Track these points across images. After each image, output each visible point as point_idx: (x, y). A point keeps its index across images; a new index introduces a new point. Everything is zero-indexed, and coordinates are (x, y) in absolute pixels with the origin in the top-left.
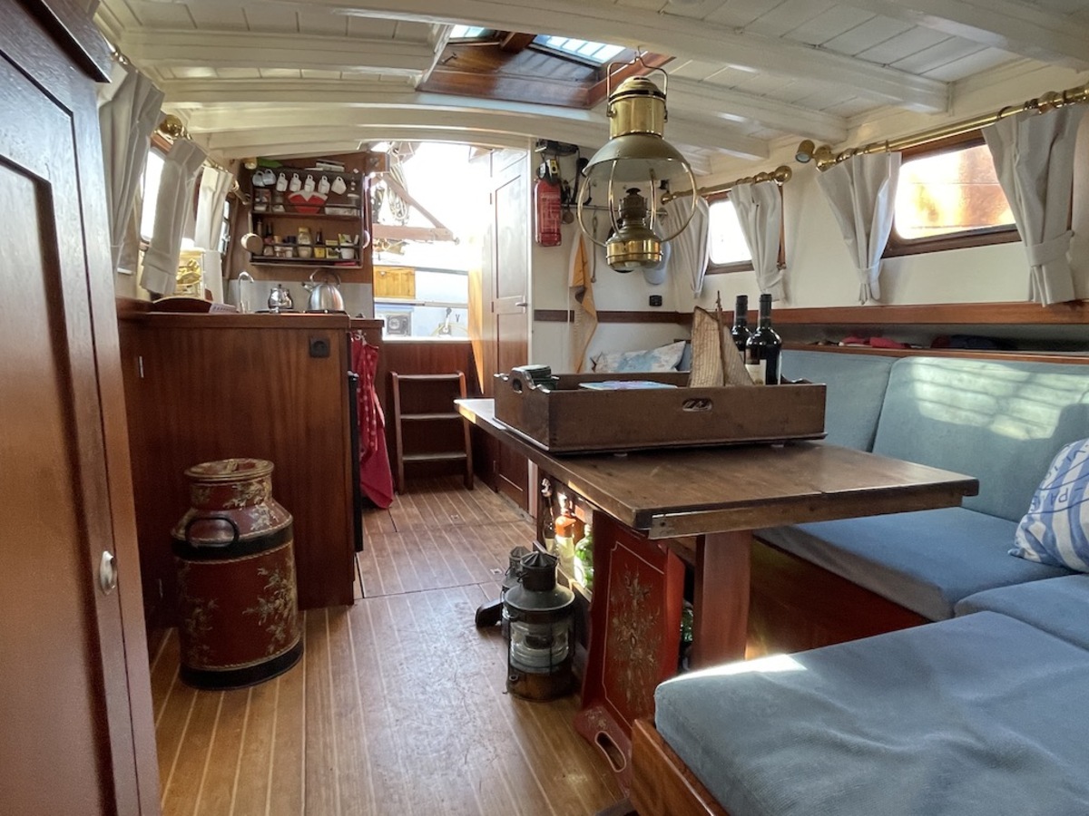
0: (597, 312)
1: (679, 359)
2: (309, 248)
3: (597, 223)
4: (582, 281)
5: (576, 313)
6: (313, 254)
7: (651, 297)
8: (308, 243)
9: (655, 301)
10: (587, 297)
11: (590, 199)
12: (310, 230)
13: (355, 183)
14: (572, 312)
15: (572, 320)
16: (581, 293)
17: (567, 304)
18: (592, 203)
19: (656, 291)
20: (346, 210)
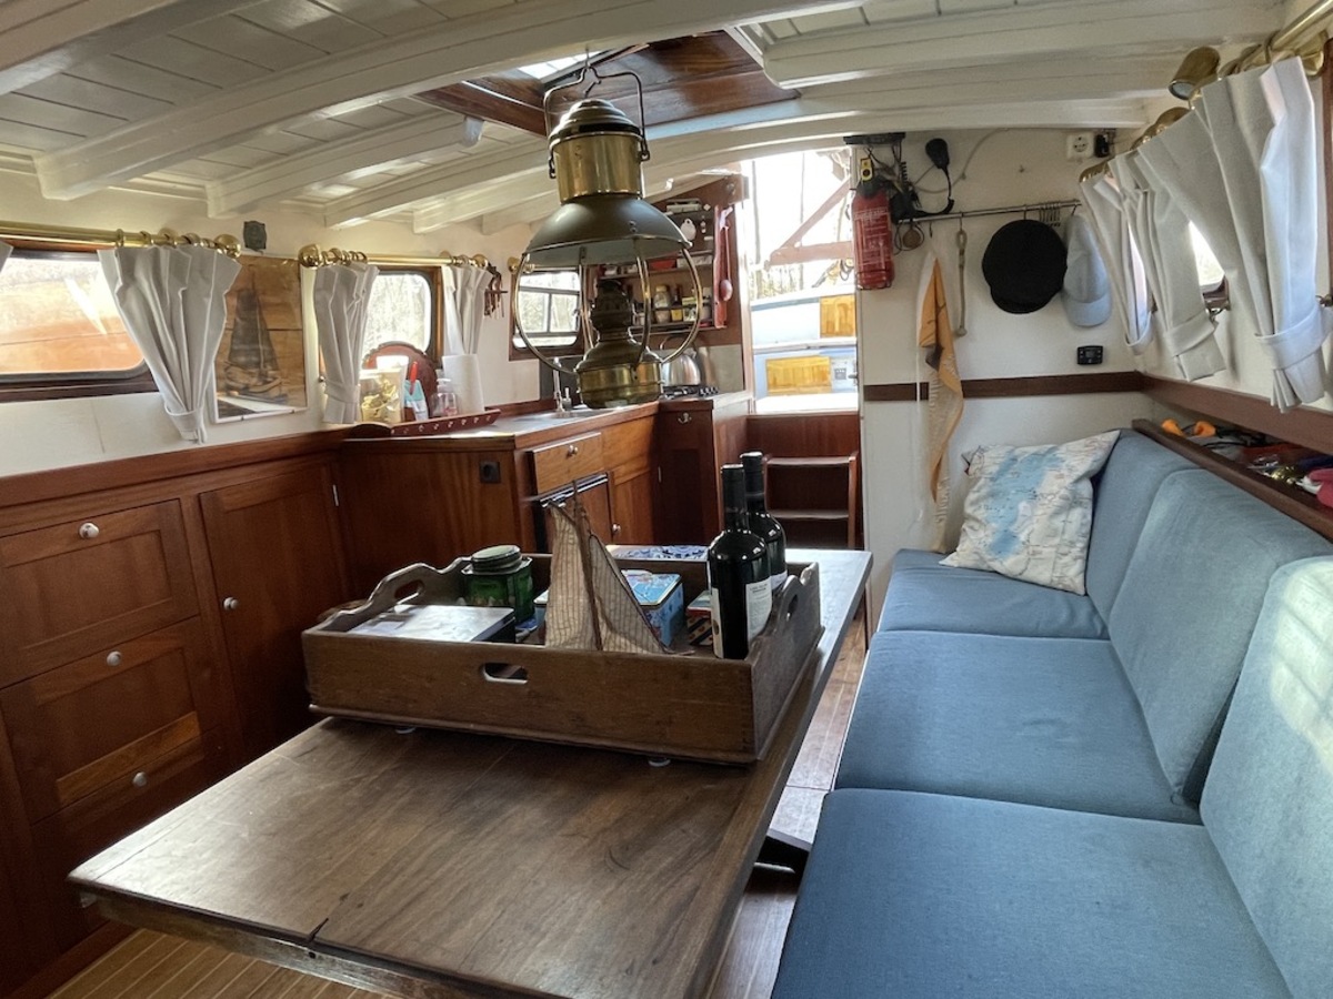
0: (963, 382)
1: (1100, 466)
2: (667, 312)
3: (965, 239)
4: (933, 337)
5: (931, 387)
6: (670, 320)
7: (1079, 349)
8: (666, 305)
9: (1090, 355)
10: (945, 362)
11: (951, 203)
12: (668, 288)
13: (704, 223)
14: (925, 386)
15: (925, 397)
16: (935, 356)
17: (917, 374)
18: (955, 209)
19: (1091, 339)
20: (699, 258)
